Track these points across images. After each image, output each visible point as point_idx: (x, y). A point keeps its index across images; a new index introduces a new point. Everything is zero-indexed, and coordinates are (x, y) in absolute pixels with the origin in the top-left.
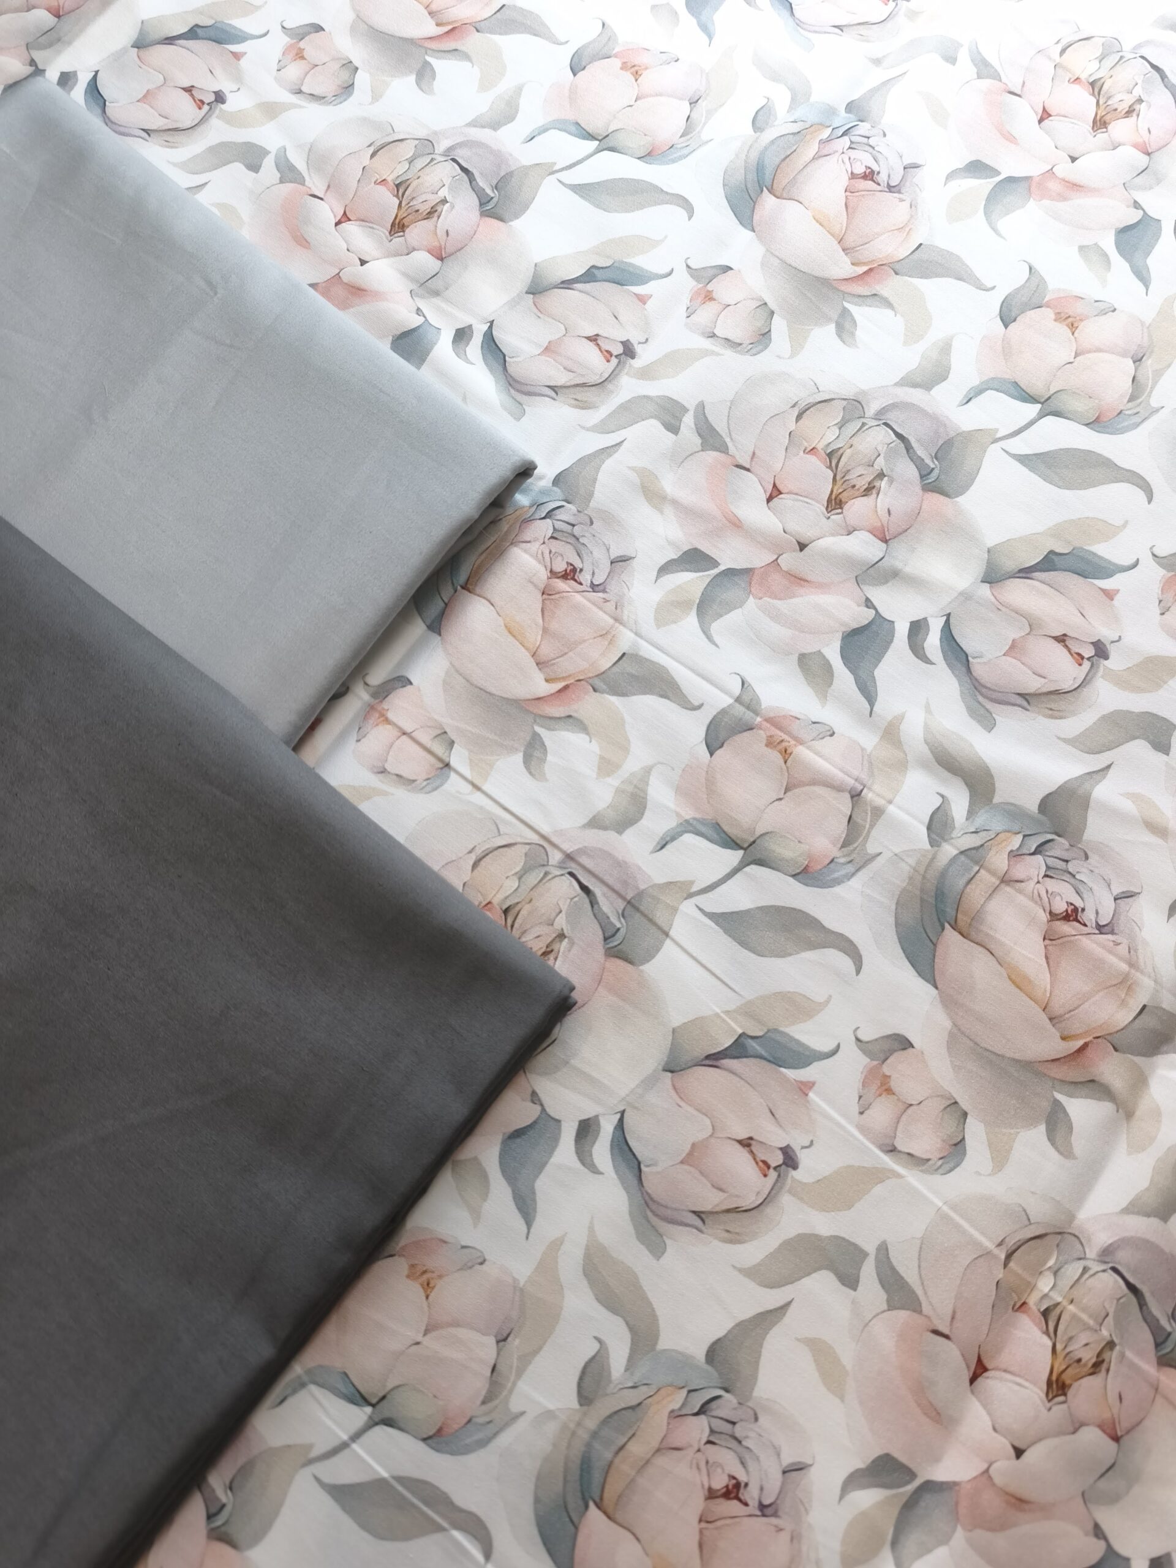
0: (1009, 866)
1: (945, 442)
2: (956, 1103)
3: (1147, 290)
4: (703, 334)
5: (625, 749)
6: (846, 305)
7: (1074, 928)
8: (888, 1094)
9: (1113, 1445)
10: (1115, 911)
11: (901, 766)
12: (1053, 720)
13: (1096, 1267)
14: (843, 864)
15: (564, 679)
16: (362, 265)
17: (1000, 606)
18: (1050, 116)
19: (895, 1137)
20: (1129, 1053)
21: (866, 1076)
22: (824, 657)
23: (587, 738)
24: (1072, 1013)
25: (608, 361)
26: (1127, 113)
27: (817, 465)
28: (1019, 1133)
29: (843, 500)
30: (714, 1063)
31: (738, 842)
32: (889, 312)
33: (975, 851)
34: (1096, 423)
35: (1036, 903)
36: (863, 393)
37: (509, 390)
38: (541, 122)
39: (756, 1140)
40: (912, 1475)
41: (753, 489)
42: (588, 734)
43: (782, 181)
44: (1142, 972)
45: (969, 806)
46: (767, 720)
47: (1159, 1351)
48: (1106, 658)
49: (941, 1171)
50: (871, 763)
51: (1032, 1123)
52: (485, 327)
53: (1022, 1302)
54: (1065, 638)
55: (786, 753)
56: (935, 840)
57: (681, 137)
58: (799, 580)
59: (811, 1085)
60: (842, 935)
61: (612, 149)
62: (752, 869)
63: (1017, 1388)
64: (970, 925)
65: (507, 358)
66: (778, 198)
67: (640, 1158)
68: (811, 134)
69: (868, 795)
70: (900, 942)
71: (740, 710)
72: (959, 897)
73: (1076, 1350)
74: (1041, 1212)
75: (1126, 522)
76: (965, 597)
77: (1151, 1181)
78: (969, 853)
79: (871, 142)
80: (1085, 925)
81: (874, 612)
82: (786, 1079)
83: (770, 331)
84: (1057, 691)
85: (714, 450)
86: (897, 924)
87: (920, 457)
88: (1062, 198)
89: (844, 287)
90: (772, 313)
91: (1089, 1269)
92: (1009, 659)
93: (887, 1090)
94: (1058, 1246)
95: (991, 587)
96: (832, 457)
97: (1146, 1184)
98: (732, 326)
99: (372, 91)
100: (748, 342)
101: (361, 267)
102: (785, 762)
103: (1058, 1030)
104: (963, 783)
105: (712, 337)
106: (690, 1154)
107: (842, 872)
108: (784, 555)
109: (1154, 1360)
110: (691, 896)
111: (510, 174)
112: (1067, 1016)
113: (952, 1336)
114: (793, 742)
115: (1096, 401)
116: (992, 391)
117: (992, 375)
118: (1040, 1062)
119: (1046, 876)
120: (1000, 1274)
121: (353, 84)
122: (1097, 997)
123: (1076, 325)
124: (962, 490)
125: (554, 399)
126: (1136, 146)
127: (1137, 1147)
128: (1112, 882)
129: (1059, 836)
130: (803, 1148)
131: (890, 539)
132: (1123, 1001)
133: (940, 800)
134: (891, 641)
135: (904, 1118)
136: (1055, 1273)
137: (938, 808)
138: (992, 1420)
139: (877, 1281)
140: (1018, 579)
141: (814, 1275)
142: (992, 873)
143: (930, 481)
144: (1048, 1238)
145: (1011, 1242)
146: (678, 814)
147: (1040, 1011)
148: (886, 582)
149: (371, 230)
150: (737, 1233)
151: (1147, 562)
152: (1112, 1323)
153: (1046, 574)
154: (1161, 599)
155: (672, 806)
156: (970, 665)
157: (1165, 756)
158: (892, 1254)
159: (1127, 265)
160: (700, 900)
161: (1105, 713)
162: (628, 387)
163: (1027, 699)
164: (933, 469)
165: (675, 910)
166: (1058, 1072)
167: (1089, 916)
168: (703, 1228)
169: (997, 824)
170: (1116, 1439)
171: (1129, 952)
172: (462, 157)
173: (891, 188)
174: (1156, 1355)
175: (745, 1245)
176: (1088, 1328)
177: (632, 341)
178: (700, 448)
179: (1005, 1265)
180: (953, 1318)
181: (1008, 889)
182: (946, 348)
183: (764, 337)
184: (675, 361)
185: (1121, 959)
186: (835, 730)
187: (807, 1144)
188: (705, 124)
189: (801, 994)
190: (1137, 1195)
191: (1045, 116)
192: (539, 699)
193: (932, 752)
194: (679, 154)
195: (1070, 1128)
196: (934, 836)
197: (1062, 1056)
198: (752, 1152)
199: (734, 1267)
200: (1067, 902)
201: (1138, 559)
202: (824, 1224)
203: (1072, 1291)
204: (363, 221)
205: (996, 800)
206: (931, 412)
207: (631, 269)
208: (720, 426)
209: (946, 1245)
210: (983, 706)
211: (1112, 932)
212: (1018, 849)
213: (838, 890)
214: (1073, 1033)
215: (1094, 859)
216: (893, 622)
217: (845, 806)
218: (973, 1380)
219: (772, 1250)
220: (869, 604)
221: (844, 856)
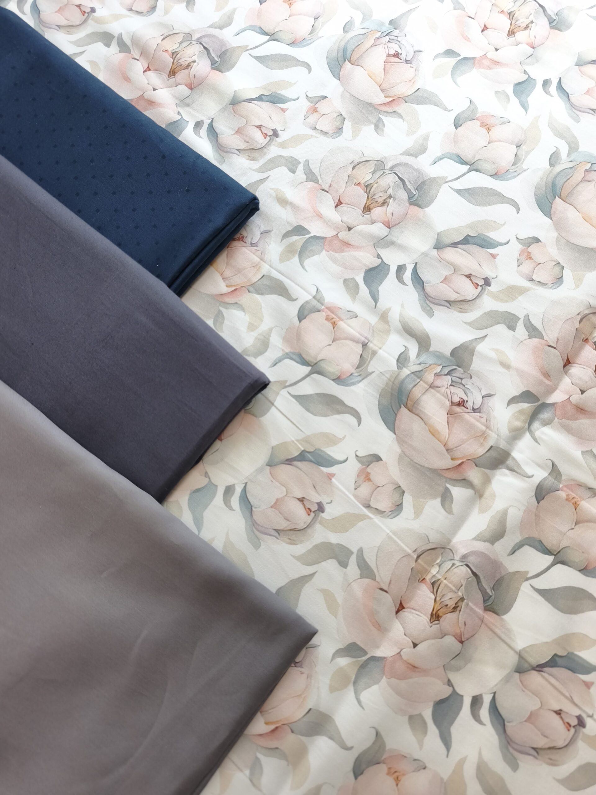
0: (434, 380)
1: (422, 182)
2: (400, 487)
3: (526, 113)
4: (310, 128)
5: (261, 320)
6: (380, 116)
7: (462, 410)
8: (369, 481)
9: (460, 645)
10: (482, 402)
11: (388, 332)
12: (461, 314)
13: (458, 564)
14: (356, 376)
15: (234, 286)
16: (154, 91)
17: (441, 260)
18: (487, 28)
19: (370, 501)
20: (483, 468)
21: (359, 473)
22: (356, 281)
23: (243, 313)
24: (458, 448)
25: (265, 138)
26: (525, 28)
27: (360, 191)
28: (427, 501)
29: (371, 208)
30: (290, 463)
31: (309, 363)
32: (401, 120)
33: (418, 373)
34: (496, 175)
35: (445, 397)
36: (385, 158)
37: (218, 150)
38: (243, 26)
39: (306, 499)
40: (366, 653)
41: (329, 201)
42: (244, 312)
43: (355, 57)
44: (492, 431)
45: (418, 352)
46: (327, 308)
47: (486, 604)
48: (489, 285)
49: (390, 517)
50: (373, 330)
51: (434, 497)
52: (209, 121)
53: (423, 578)
54: (471, 276)
55: (334, 324)
56: (400, 366)
57: (309, 35)
58: (347, 244)
59: (333, 475)
60: (353, 408)
61: (276, 40)
62: (315, 376)
63: (417, 616)
64: (413, 406)
65: (218, 136)
66: (352, 64)
67: (252, 504)
68: (371, 35)
69: (370, 345)
70: (380, 413)
71: (315, 302)
72: (409, 393)
73: (446, 601)
74: (434, 538)
75: (505, 222)
76: (425, 255)
77: (488, 526)
78: (415, 373)
79: (399, 39)
80: (467, 408)
81: (381, 260)
82: (323, 472)
83: (343, 127)
84: (464, 300)
85: (312, 182)
86: (379, 405)
87: (409, 189)
88: (490, 68)
89: (380, 108)
90: (344, 119)
91: (455, 564)
92: (443, 284)
93: (368, 478)
94: (442, 554)
95: (437, 251)
96: (368, 187)
97: (485, 527)
98: (325, 124)
99: (165, 9)
100: (332, 132)
101: (153, 92)
102: (334, 328)
103: (450, 455)
104: (416, 341)
105: (314, 129)
106: (275, 503)
107: (356, 380)
108: (341, 233)
109: (483, 608)
110: (286, 387)
111: (227, 51)
112: (455, 449)
113: (389, 591)
114: (338, 319)
115: (497, 165)
116: (447, 159)
117: (447, 151)
118: (441, 470)
119: (451, 385)
120: (413, 565)
121: (156, 6)
122: (469, 442)
123: (490, 129)
124: (428, 205)
125: (238, 155)
126: (528, 44)
127: (482, 511)
128: (482, 389)
129: (459, 367)
130: (328, 503)
131: (391, 227)
132: (482, 443)
133: (405, 348)
134: (388, 274)
135: (375, 492)
136: (440, 566)
137: (403, 352)
138: (404, 631)
139: (356, 565)
140: (451, 248)
141: (328, 561)
142: (426, 383)
143: (413, 200)
144: (438, 550)
145: (420, 551)
146: (283, 350)
147: (443, 446)
148: (388, 247)
149: (160, 75)
150: (294, 540)
151: (514, 241)
152: (464, 589)
153: (465, 245)
154: (518, 259)
155: (281, 346)
156: (424, 287)
157: (513, 332)
158: (364, 553)
159: (518, 101)
160: (290, 389)
161: (486, 311)
162: (274, 151)
163: (450, 303)
164: (415, 195)
165: (278, 393)
166: (449, 475)
167: (470, 405)
168: (279, 537)
169: (430, 361)
170: (462, 642)
171: (487, 421)
172: (205, 42)
173: (406, 61)
174: (483, 605)
175: (298, 546)
176: (453, 591)
177: (277, 129)
178: (305, 180)
179: (416, 561)
180: (390, 583)
181: (432, 390)
182: (426, 138)
183: (340, 130)
184: (297, 140)
185: (483, 424)
186: (358, 315)
187: (329, 502)
188: (321, 29)
189: (332, 434)
190: (480, 532)
191: (485, 29)
192: (222, 294)
193: (402, 326)
194: (307, 43)
195: (452, 500)
196: (399, 364)
197: (451, 467)
198: (303, 504)
199: (291, 555)
200: (460, 398)
201: (509, 240)
202: (334, 538)
203: (446, 574)
204: (157, 70)
205: (431, 349)
206: (416, 168)
207: (279, 96)
208: (316, 171)
209: (390, 550)
210: (429, 306)
211: (480, 412)
212: (439, 372)
213: (353, 388)
214: (457, 457)
215: (474, 378)
216: (389, 265)
217: (359, 349)
218: (397, 612)
219: (309, 549)
220: (379, 256)
221: (357, 372)
